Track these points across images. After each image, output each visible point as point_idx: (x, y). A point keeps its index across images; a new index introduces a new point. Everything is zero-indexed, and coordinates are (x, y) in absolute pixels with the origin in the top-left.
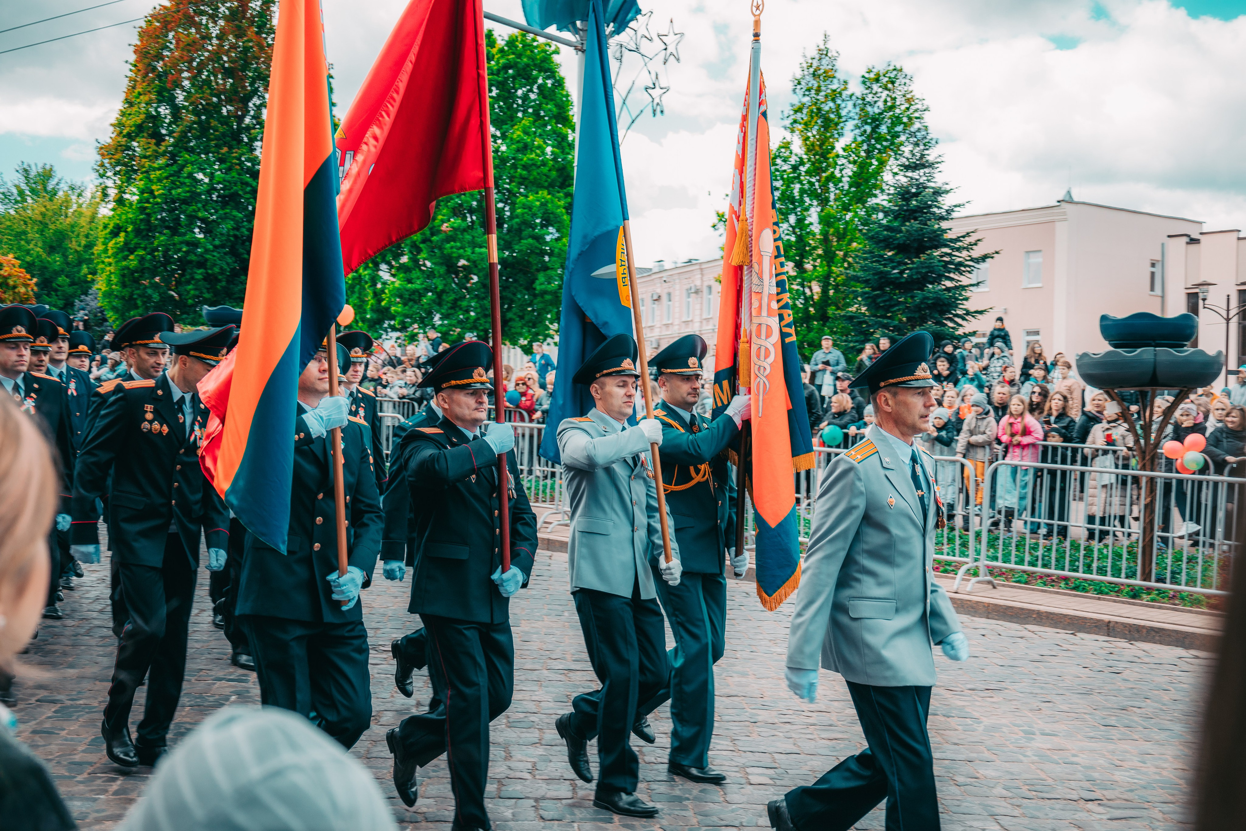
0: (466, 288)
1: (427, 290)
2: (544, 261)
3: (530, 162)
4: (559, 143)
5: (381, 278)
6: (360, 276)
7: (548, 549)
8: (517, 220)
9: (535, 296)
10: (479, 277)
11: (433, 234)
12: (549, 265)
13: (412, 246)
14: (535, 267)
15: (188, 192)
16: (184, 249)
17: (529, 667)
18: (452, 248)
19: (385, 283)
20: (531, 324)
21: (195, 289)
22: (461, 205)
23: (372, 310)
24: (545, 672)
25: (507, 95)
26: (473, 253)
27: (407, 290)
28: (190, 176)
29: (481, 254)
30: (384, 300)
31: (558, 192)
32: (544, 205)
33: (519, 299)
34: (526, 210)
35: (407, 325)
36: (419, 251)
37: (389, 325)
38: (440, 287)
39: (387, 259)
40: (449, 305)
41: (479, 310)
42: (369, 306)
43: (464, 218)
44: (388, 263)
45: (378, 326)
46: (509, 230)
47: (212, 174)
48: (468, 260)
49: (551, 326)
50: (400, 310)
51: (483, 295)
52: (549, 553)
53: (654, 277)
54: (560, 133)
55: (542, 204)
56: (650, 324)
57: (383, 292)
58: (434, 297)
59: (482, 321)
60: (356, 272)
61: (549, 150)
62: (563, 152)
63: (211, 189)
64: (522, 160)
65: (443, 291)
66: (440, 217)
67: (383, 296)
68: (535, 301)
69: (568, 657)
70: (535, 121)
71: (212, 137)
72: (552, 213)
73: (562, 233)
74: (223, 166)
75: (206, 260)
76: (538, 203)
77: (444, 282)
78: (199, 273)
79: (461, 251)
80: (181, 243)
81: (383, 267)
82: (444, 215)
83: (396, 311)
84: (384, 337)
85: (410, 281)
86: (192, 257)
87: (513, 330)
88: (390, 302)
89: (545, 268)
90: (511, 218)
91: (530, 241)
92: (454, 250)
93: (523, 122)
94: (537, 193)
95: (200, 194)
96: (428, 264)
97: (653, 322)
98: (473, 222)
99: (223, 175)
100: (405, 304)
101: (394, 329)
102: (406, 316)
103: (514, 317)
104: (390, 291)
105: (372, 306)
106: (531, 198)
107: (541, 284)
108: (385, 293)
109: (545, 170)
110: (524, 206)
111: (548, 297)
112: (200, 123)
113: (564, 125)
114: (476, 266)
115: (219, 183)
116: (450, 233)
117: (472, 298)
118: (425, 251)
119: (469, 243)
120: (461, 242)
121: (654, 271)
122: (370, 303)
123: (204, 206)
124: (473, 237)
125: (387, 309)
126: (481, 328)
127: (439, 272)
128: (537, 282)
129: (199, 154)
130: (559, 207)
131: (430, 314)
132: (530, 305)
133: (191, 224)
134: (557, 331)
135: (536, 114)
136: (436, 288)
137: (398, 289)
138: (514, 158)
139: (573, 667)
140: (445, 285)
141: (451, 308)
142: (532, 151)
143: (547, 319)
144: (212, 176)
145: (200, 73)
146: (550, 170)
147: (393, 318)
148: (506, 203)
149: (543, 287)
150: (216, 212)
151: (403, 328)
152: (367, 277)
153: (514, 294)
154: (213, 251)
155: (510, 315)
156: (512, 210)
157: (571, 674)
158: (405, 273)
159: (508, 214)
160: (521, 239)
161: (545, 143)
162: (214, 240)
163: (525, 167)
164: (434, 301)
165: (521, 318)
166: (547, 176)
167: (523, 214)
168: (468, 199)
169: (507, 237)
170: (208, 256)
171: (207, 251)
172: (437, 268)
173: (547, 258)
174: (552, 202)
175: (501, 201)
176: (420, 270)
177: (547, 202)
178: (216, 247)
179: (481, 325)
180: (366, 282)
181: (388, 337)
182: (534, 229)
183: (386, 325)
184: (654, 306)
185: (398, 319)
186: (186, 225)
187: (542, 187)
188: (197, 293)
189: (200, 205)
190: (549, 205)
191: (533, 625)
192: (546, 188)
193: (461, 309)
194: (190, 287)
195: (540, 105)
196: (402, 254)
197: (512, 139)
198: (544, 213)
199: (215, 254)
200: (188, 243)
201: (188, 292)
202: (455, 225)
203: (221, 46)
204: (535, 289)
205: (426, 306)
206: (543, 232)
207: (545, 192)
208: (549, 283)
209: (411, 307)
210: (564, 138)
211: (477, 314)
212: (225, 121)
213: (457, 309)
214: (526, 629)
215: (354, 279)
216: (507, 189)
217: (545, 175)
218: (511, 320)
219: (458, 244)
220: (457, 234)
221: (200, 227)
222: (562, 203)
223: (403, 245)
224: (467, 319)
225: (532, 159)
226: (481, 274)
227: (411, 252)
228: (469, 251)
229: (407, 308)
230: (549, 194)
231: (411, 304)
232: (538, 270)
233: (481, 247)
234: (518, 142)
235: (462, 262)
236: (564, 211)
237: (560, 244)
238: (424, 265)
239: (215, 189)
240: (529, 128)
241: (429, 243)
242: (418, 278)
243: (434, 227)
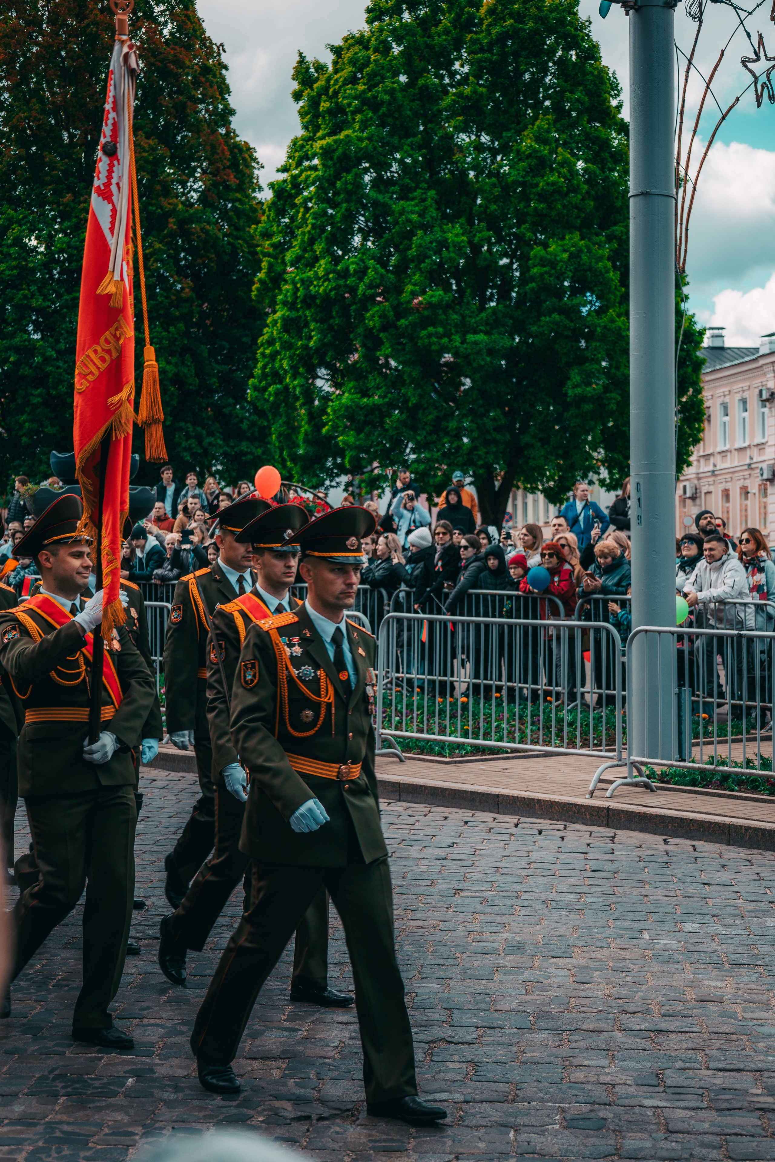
0: (455, 400)
1: (392, 406)
2: (579, 347)
3: (550, 188)
4: (597, 154)
5: (320, 389)
6: (287, 388)
7: (608, 826)
8: (533, 285)
9: (566, 406)
10: (473, 381)
11: (399, 316)
12: (588, 354)
13: (366, 337)
14: (564, 360)
15: (15, 268)
16: (12, 359)
17: (591, 1027)
18: (430, 336)
19: (326, 398)
20: (560, 452)
21: (32, 421)
22: (441, 265)
23: (306, 441)
24: (618, 1035)
25: (507, 82)
26: (463, 342)
27: (362, 408)
28: (18, 242)
29: (476, 343)
30: (325, 424)
31: (597, 235)
32: (575, 256)
33: (540, 413)
34: (547, 269)
35: (364, 463)
36: (378, 344)
37: (335, 463)
38: (414, 400)
39: (328, 359)
40: (428, 428)
41: (475, 434)
42: (301, 437)
43: (447, 288)
44: (329, 366)
45: (316, 466)
46: (520, 302)
47: (51, 237)
48: (456, 355)
49: (595, 454)
50: (351, 440)
51: (482, 410)
52: (610, 832)
53: (761, 362)
54: (597, 138)
55: (572, 256)
56: (757, 441)
57: (323, 411)
58: (404, 416)
59: (482, 452)
60: (281, 383)
61: (580, 165)
62: (603, 169)
63: (50, 261)
64: (537, 185)
65: (418, 407)
66: (409, 288)
67: (324, 418)
68: (566, 415)
69: (655, 1009)
70: (556, 121)
71: (48, 178)
72: (590, 269)
73: (608, 301)
74: (66, 224)
75: (48, 374)
76: (565, 256)
77: (419, 391)
78: (37, 395)
79: (445, 340)
80: (8, 349)
81: (322, 372)
82: (415, 285)
83: (345, 443)
84: (327, 483)
85: (365, 393)
86: (25, 371)
87: (532, 463)
88: (335, 428)
89: (581, 359)
90: (524, 280)
91: (556, 316)
92: (434, 339)
93: (538, 123)
94: (563, 238)
95: (33, 271)
96: (393, 363)
97: (764, 437)
98: (460, 290)
99: (66, 239)
100: (359, 431)
101: (343, 470)
102: (360, 449)
103: (533, 441)
104: (334, 411)
105: (306, 434)
106: (552, 248)
107: (575, 386)
108: (327, 414)
109: (575, 199)
110: (543, 262)
111: (588, 407)
112: (29, 158)
113: (603, 125)
114: (469, 364)
115: (61, 251)
116: (426, 313)
117: (465, 416)
118: (387, 345)
119: (456, 325)
120: (444, 327)
121: (761, 353)
122: (303, 430)
123: (40, 289)
124: (463, 317)
125: (330, 438)
126: (481, 462)
127: (410, 375)
128: (569, 383)
129: (29, 207)
130: (600, 259)
131: (398, 445)
132: (557, 421)
133: (23, 318)
134: (603, 462)
135: (558, 109)
136: (407, 401)
137: (347, 408)
138: (523, 184)
139: (664, 1026)
140: (421, 397)
141: (430, 433)
142: (552, 170)
143: (585, 441)
144: (49, 240)
145: (26, 80)
146: (583, 200)
147: (341, 453)
148: (512, 257)
149: (579, 390)
150: (59, 296)
151: (356, 468)
152: (298, 390)
153: (533, 406)
154: (57, 359)
155: (526, 439)
156: (524, 269)
157: (661, 1038)
158: (357, 380)
159: (517, 274)
160: (540, 315)
161: (574, 155)
162: (58, 341)
163: (542, 197)
164: (404, 423)
165: (544, 442)
166: (580, 210)
167: (542, 275)
168: (453, 255)
169: (518, 313)
170: (49, 369)
171: (47, 360)
172: (407, 369)
173: (583, 344)
174: (589, 250)
175: (505, 255)
176: (381, 373)
177: (580, 251)
178: (59, 352)
179: (480, 458)
180: (297, 399)
181: (334, 484)
182: (560, 297)
183: (329, 464)
184: (766, 410)
185: (348, 455)
186: (14, 320)
187: (570, 227)
188: (35, 426)
189: (33, 288)
190: (584, 258)
191: (593, 955)
192: (579, 229)
193: (447, 433)
194: (24, 418)
195: (562, 93)
196: (352, 350)
197: (518, 151)
198: (576, 270)
199: (60, 364)
200: (17, 350)
201: (22, 426)
202: (434, 299)
203: (55, 34)
204: (566, 395)
205: (391, 432)
206: (575, 301)
207: (577, 236)
208: (589, 384)
209: (368, 435)
210: (606, 143)
211: (472, 440)
212: (67, 151)
213: (441, 434)
214: (583, 962)
215: (277, 394)
216: (516, 236)
217: (577, 208)
218: (528, 446)
219: (440, 330)
220: (437, 314)
221: (36, 324)
222: (606, 252)
223: (352, 336)
224: (459, 448)
225: (553, 184)
226: (477, 376)
227: (364, 345)
228: (457, 338)
229: (362, 436)
230: (582, 239)
231: (367, 429)
232: (569, 365)
233: (476, 332)
234: (529, 156)
235: (448, 357)
236: (609, 264)
237: (603, 320)
238: (387, 365)
239: (58, 261)
240: (548, 131)
241: (393, 331)
242: (378, 388)
243: (400, 304)
